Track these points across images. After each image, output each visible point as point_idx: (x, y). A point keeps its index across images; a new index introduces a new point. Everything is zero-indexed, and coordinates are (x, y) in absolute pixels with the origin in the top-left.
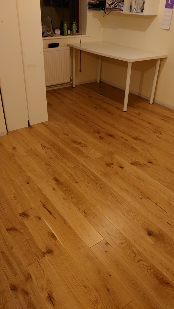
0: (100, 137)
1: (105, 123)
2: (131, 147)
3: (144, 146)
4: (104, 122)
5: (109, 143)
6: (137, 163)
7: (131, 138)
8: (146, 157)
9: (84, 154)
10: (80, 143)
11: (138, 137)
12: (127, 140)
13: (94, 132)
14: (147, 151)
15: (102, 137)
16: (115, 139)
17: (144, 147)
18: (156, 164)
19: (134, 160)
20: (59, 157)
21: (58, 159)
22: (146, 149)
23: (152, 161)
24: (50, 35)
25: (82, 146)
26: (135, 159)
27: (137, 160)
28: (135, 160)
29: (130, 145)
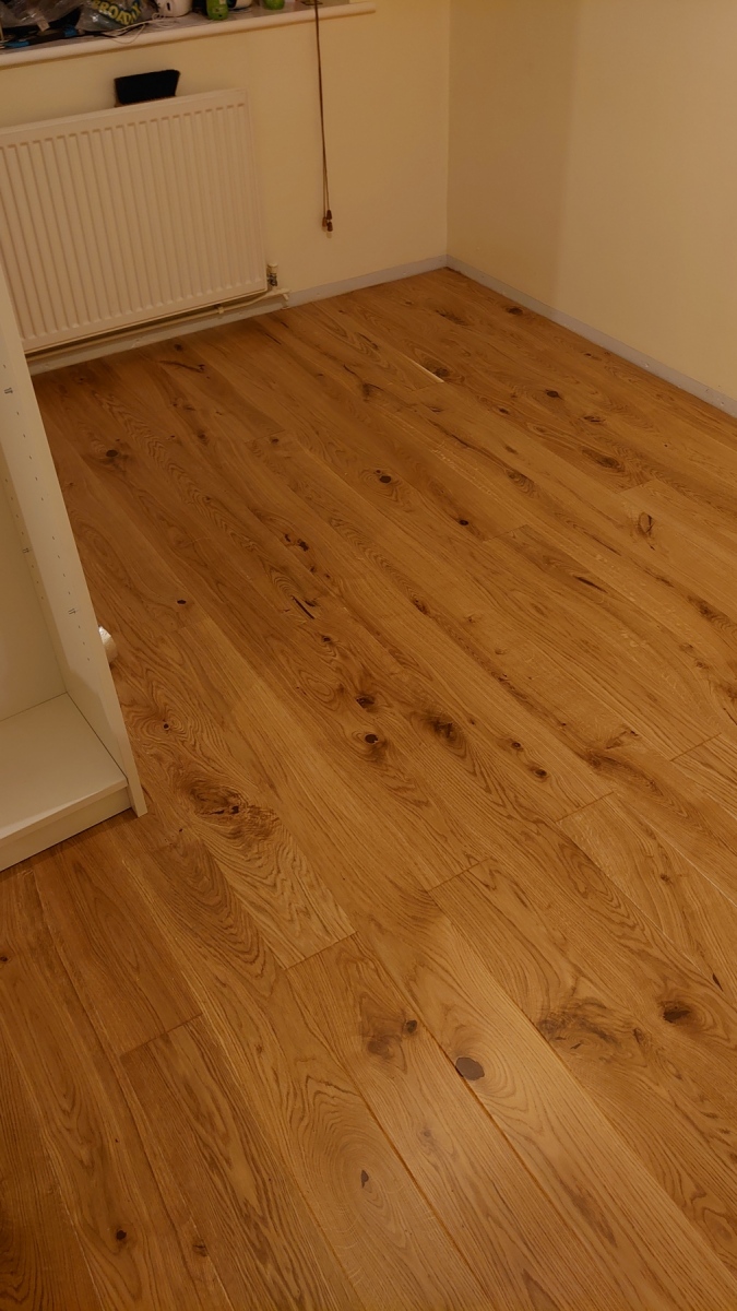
0: (370, 738)
1: (423, 609)
2: (562, 847)
3: (651, 835)
4: (415, 602)
5: (418, 803)
6: (584, 1024)
7: (571, 755)
8: (655, 952)
9: (230, 921)
10: (227, 803)
11: (616, 743)
12: (542, 774)
13: (342, 690)
14: (665, 890)
15: (385, 744)
16: (463, 757)
17: (649, 844)
18: (720, 1031)
19: (570, 982)
20: (60, 951)
21: (50, 966)
22: (662, 870)
23: (688, 1001)
24: (120, 25)
25: (236, 835)
26: (579, 973)
27: (586, 990)
28: (574, 989)
29: (560, 825)
